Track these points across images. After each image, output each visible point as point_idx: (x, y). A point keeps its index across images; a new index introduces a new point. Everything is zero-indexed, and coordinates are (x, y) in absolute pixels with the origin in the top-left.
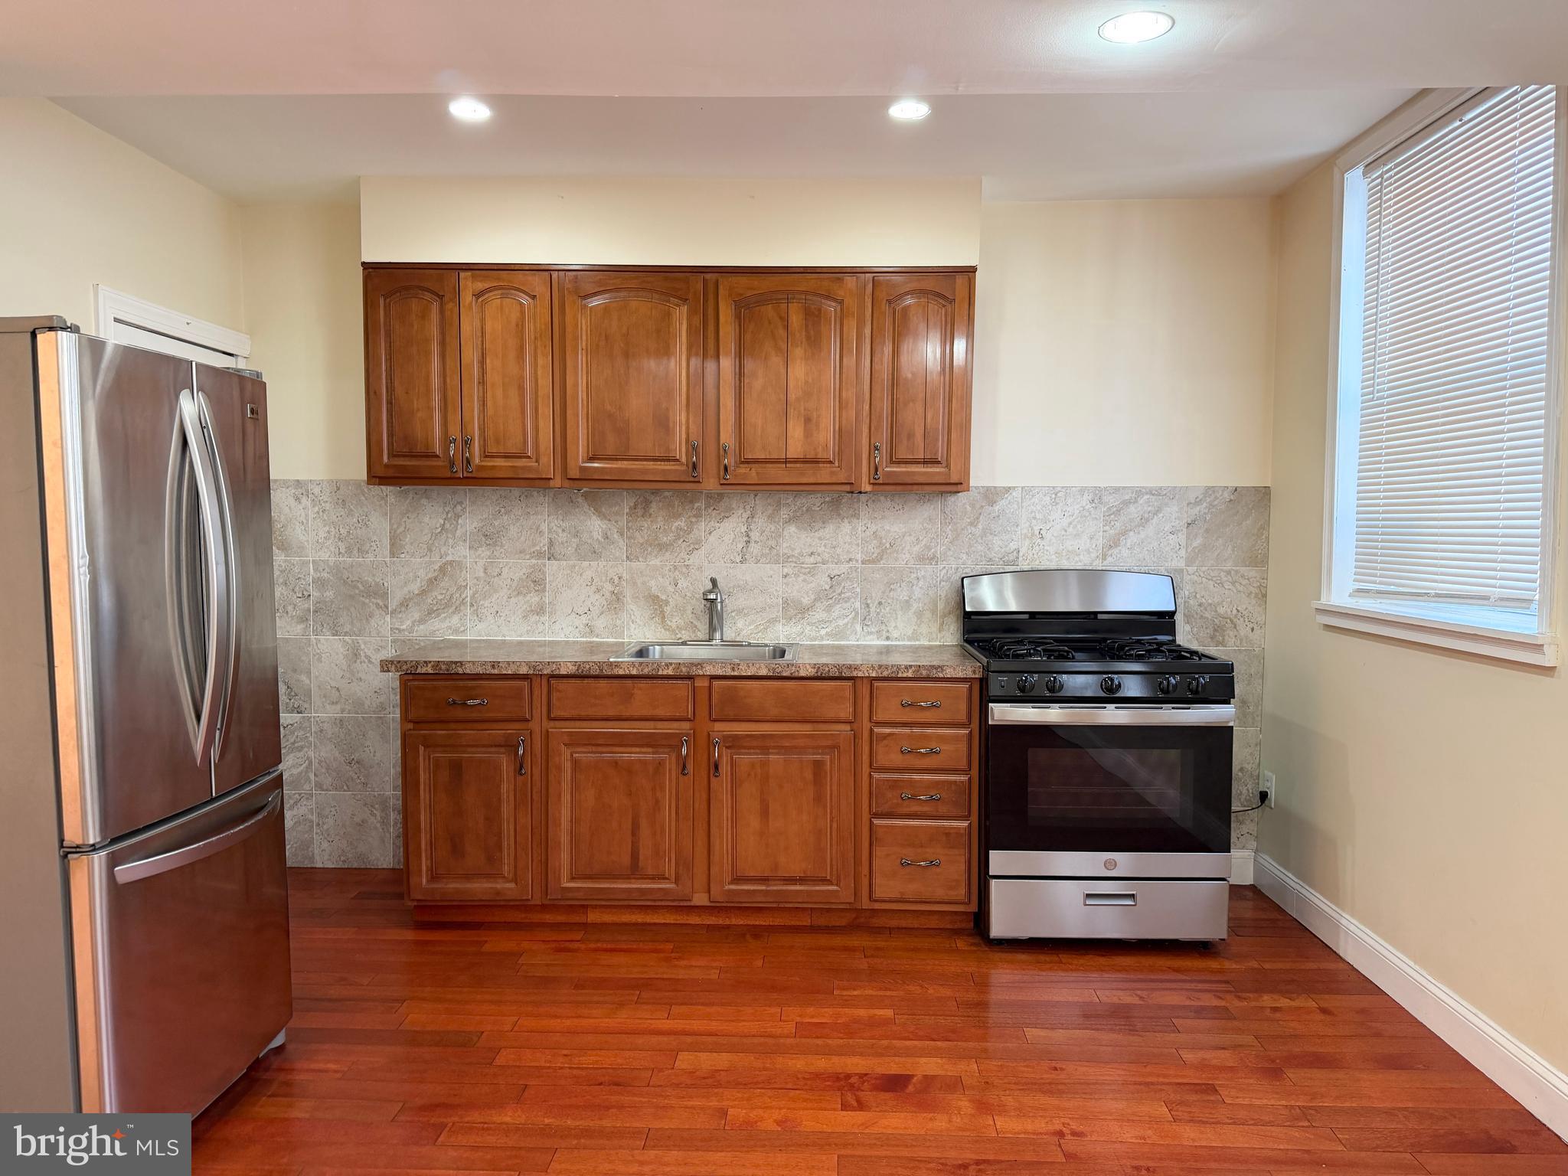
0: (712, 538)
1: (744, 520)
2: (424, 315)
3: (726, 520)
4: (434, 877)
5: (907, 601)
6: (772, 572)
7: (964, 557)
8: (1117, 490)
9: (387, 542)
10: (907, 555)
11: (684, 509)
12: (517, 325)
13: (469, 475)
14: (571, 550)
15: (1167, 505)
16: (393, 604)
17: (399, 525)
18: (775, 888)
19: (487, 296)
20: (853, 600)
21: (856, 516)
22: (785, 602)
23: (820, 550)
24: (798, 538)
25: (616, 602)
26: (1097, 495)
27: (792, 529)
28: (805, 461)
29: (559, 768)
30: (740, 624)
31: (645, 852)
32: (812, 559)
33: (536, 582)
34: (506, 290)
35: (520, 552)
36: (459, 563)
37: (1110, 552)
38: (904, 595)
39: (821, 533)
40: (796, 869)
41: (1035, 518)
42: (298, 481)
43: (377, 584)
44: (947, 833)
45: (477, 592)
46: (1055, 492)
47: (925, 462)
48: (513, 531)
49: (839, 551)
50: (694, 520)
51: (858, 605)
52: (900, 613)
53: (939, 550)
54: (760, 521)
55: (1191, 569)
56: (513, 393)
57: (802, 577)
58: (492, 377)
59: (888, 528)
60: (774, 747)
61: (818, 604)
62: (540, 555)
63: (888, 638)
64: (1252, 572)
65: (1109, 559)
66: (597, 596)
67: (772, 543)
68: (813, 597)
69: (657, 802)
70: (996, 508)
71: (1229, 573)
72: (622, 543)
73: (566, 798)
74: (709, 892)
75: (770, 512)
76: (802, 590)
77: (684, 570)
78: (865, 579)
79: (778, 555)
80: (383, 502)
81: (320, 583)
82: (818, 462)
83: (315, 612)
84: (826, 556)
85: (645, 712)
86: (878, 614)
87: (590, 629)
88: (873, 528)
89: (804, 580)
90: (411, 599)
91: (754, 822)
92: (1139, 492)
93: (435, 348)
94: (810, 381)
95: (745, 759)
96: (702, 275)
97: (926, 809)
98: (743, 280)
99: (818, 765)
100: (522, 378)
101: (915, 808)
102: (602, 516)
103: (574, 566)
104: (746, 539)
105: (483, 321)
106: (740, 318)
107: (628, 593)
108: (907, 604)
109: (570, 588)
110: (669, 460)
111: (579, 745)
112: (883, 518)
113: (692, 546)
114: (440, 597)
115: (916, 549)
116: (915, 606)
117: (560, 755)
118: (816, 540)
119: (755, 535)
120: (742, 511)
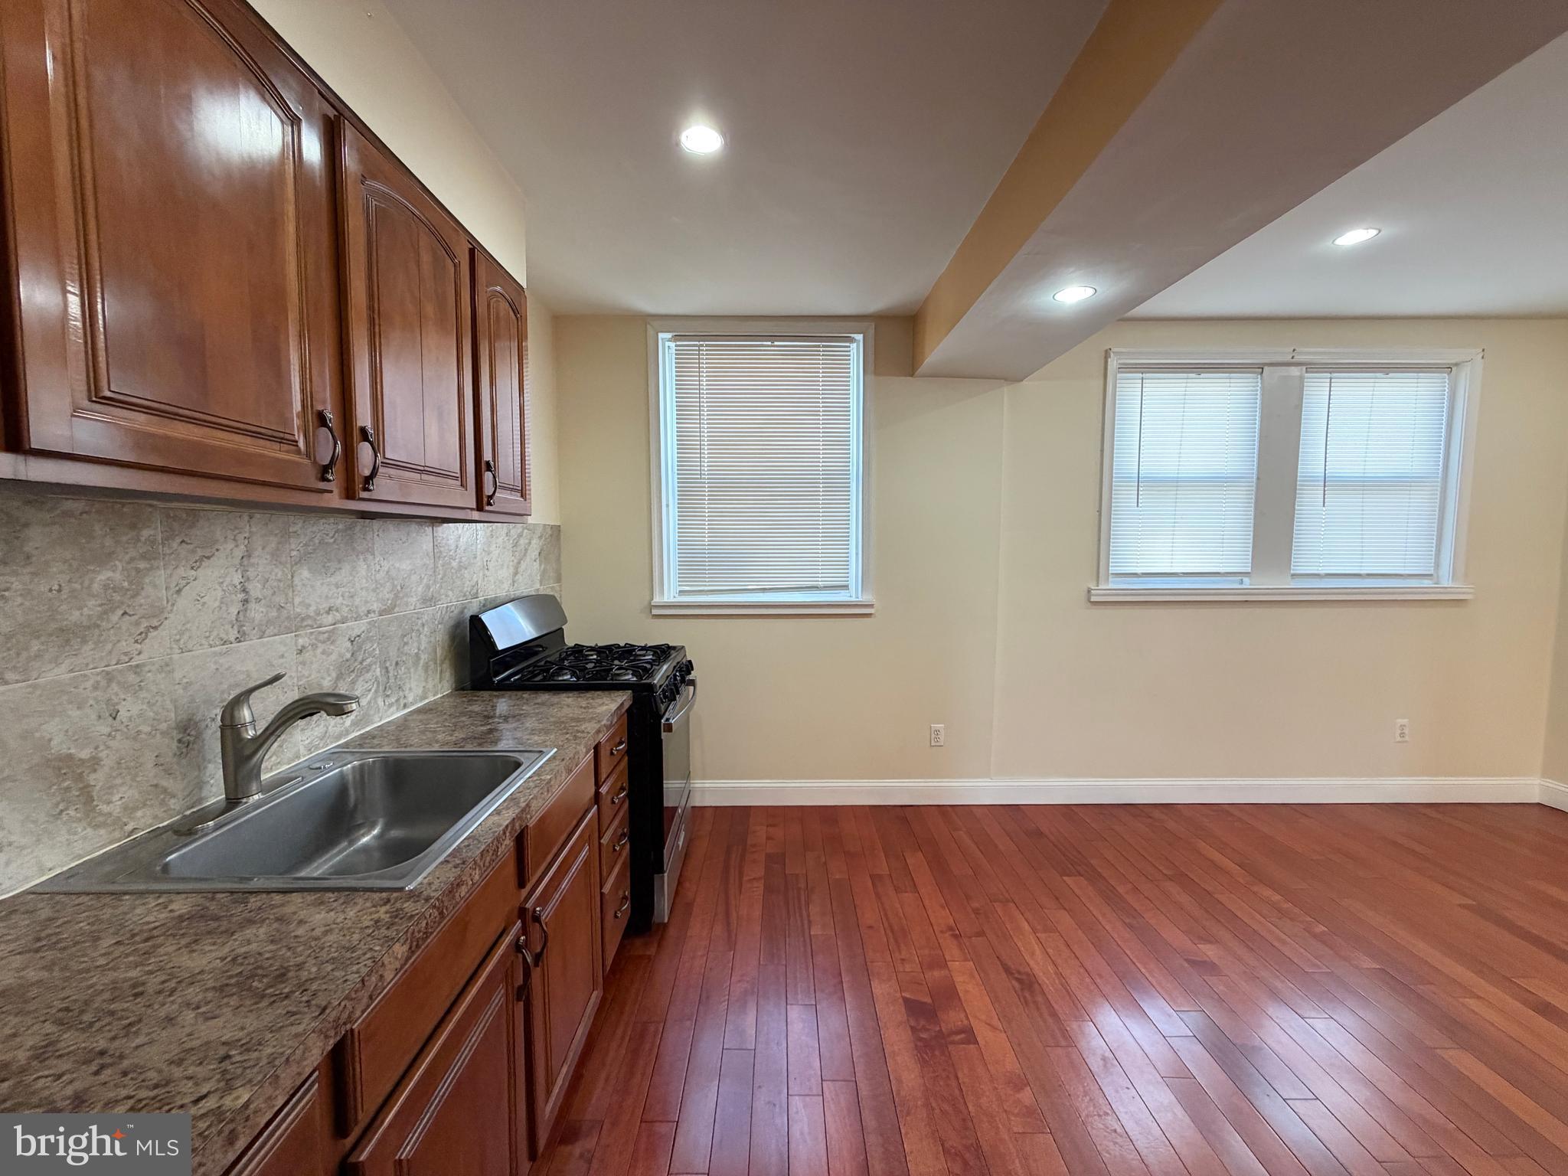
0: (182, 602)
1: (237, 561)
3: (206, 563)
5: (417, 655)
7: (451, 594)
10: (415, 598)
20: (374, 667)
21: (369, 550)
23: (338, 602)
24: (312, 586)
27: (305, 573)
32: (330, 619)
38: (414, 648)
39: (337, 578)
41: (484, 549)
49: (357, 601)
50: (142, 565)
51: (378, 672)
52: (412, 671)
53: (436, 588)
54: (262, 563)
57: (321, 647)
59: (398, 565)
64: (558, 587)
67: (280, 599)
68: (334, 675)
75: (273, 545)
76: (321, 668)
77: (132, 678)
78: (383, 636)
79: (288, 618)
84: (345, 610)
86: (396, 678)
88: (385, 566)
89: (323, 652)
99: (587, 862)
104: (241, 596)
108: (417, 658)
113: (145, 624)
115: (420, 589)
116: (423, 658)
118: (333, 587)
119: (255, 589)
120: (230, 545)
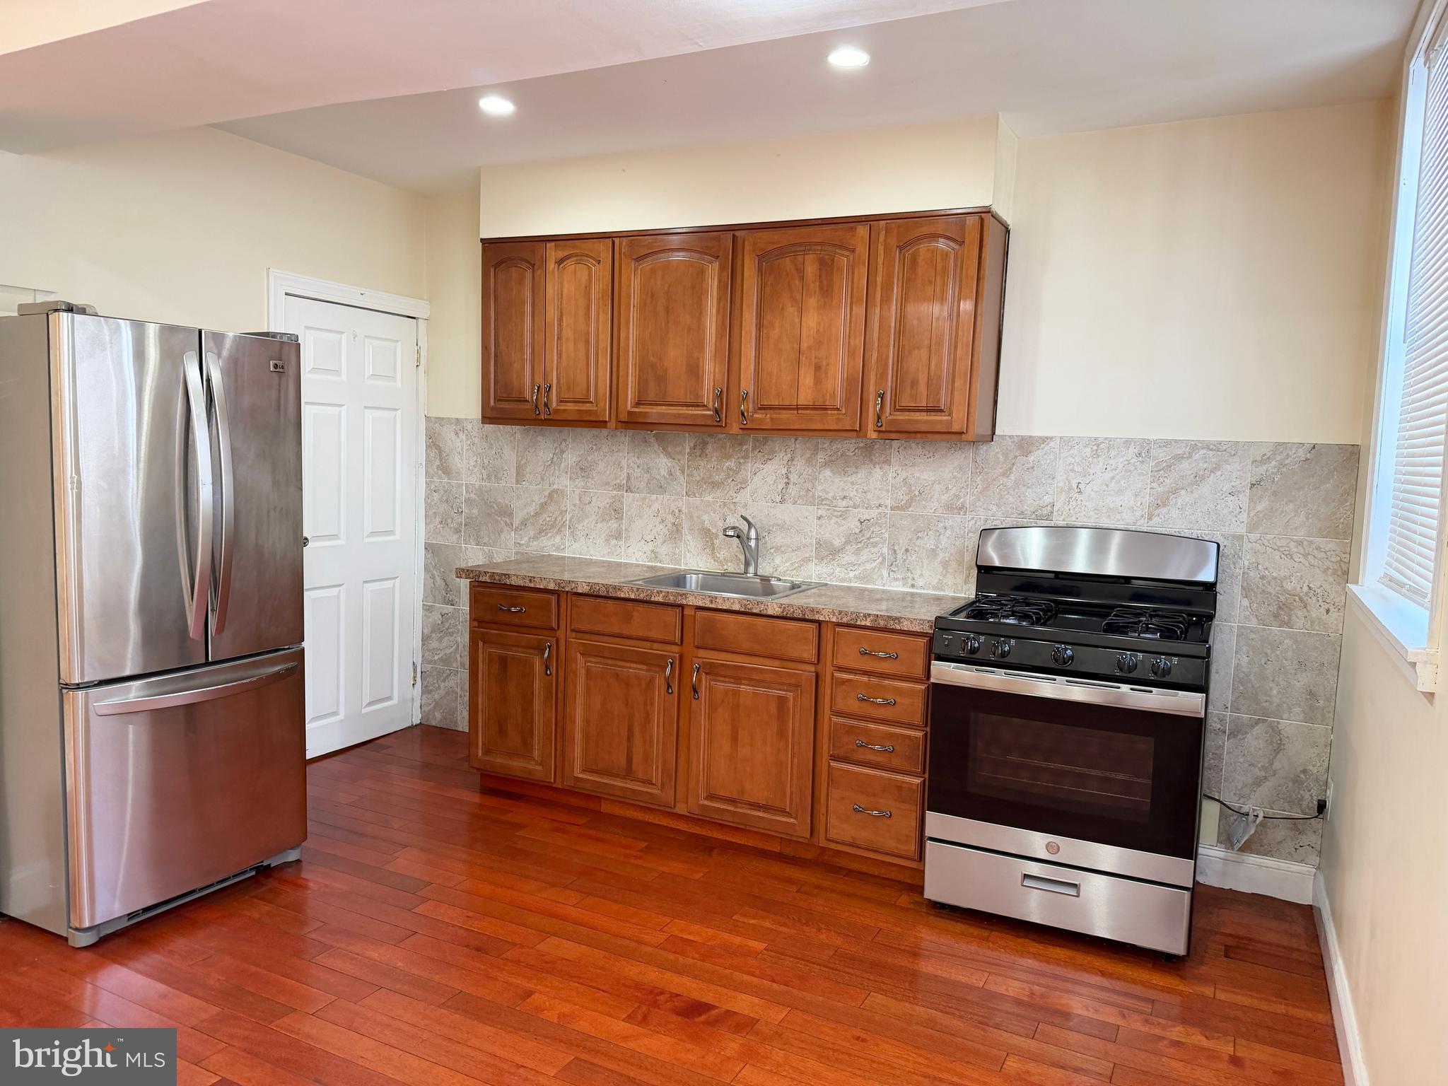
0: (756, 479)
1: (785, 462)
2: (521, 282)
3: (769, 462)
4: (487, 751)
5: (933, 551)
6: (807, 514)
7: (994, 508)
8: (1168, 443)
9: (514, 471)
10: (936, 504)
11: (734, 451)
12: (586, 287)
13: (548, 417)
14: (643, 485)
15: (1227, 462)
16: (516, 523)
17: (523, 457)
18: (741, 811)
19: (565, 263)
20: (881, 545)
21: (887, 462)
22: (818, 543)
23: (852, 494)
24: (832, 481)
25: (675, 532)
26: (1145, 448)
27: (828, 473)
28: (814, 408)
29: (575, 673)
30: (778, 561)
31: (637, 759)
32: (844, 503)
33: (616, 511)
34: (580, 257)
35: (606, 484)
36: (562, 491)
37: (1157, 512)
38: (930, 544)
39: (853, 478)
40: (760, 796)
41: (1072, 470)
42: (457, 419)
43: (506, 505)
44: (899, 787)
45: (573, 516)
46: (1096, 442)
47: (929, 410)
48: (601, 465)
49: (870, 496)
50: (742, 461)
51: (885, 550)
52: (926, 561)
53: (969, 500)
54: (799, 464)
55: (1253, 536)
56: (581, 346)
57: (835, 519)
58: (568, 333)
59: (918, 475)
60: (745, 679)
61: (848, 547)
62: (619, 487)
63: (913, 586)
64: (1331, 545)
65: (1156, 519)
66: (662, 527)
67: (809, 485)
68: (843, 540)
69: (648, 714)
70: (1031, 458)
71: (1300, 543)
72: (682, 480)
73: (580, 701)
74: (687, 803)
75: (808, 455)
76: (835, 532)
77: (732, 507)
78: (893, 526)
79: (813, 497)
80: (512, 438)
81: (469, 501)
82: (826, 409)
83: (466, 525)
84: (858, 501)
85: (641, 634)
86: (904, 561)
87: (655, 555)
88: (904, 474)
89: (836, 523)
90: (528, 519)
91: (727, 747)
92: (1194, 446)
93: (528, 308)
94: (822, 330)
95: (721, 686)
96: (732, 232)
97: (880, 759)
98: (765, 235)
99: (782, 701)
100: (588, 333)
101: (870, 757)
102: (669, 455)
103: (645, 498)
104: (786, 480)
105: (562, 284)
106: (762, 272)
107: (685, 525)
108: (933, 553)
109: (641, 518)
110: (698, 406)
111: (590, 655)
112: (914, 465)
113: (739, 486)
114: (548, 519)
115: (945, 497)
116: (941, 555)
117: (576, 662)
118: (849, 484)
119: (794, 477)
120: (783, 454)
